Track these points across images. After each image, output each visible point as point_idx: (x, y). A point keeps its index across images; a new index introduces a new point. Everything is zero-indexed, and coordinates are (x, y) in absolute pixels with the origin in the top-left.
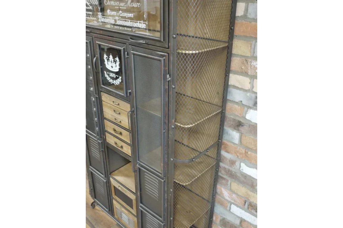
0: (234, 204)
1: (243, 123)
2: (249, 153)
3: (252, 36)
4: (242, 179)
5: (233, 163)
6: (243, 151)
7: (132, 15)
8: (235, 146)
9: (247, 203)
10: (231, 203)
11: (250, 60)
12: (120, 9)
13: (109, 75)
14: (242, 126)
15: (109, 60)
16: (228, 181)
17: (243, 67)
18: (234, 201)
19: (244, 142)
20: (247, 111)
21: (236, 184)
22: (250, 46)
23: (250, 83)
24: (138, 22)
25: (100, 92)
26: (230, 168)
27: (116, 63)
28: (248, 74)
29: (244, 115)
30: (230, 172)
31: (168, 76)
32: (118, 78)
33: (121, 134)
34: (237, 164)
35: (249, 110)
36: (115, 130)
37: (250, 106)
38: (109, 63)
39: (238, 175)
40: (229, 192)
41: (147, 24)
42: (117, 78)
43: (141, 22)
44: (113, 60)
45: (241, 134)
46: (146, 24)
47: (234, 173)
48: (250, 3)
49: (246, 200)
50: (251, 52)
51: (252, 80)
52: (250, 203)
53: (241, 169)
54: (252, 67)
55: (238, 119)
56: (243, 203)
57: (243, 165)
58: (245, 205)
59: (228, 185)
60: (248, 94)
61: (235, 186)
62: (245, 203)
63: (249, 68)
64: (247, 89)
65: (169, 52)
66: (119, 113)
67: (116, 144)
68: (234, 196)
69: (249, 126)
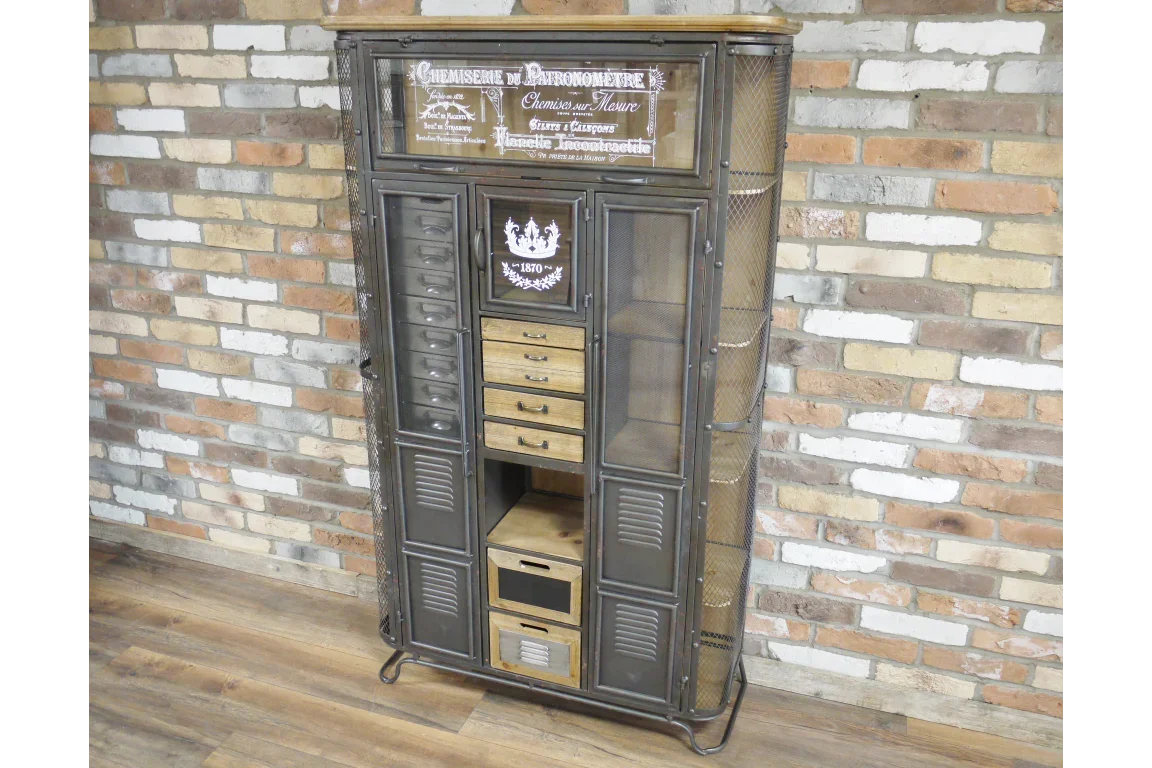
0: (788, 539)
1: (799, 343)
2: (818, 405)
3: (807, 160)
4: (806, 470)
5: (780, 439)
6: (803, 405)
7: (612, 128)
8: (784, 399)
9: (821, 525)
10: (782, 540)
11: (806, 208)
12: (572, 118)
13: (518, 270)
14: (800, 348)
15: (523, 233)
16: (770, 487)
17: (791, 225)
18: (791, 530)
19: (803, 385)
20: (805, 315)
21: (791, 489)
22: (803, 179)
23: (808, 255)
24: (629, 141)
25: (476, 317)
26: (775, 455)
27: (546, 239)
28: (802, 237)
29: (799, 325)
30: (775, 464)
31: (708, 244)
32: (554, 270)
33: (545, 410)
34: (792, 438)
35: (809, 311)
36: (520, 407)
37: (813, 302)
38: (522, 240)
39: (795, 464)
40: (773, 513)
41: (654, 143)
42: (546, 273)
43: (636, 141)
44: (536, 232)
45: (793, 369)
46: (651, 145)
47: (784, 462)
48: (798, 97)
49: (819, 518)
50: (806, 192)
51: (813, 249)
52: (829, 522)
53: (801, 449)
54: (810, 223)
55: (786, 336)
56: (813, 527)
57: (805, 438)
58: (817, 532)
59: (771, 497)
60: (807, 279)
61: (790, 493)
62: (818, 526)
63: (805, 225)
64: (803, 267)
65: (711, 196)
66: (545, 359)
67: (521, 442)
68: (789, 519)
69: (814, 345)
